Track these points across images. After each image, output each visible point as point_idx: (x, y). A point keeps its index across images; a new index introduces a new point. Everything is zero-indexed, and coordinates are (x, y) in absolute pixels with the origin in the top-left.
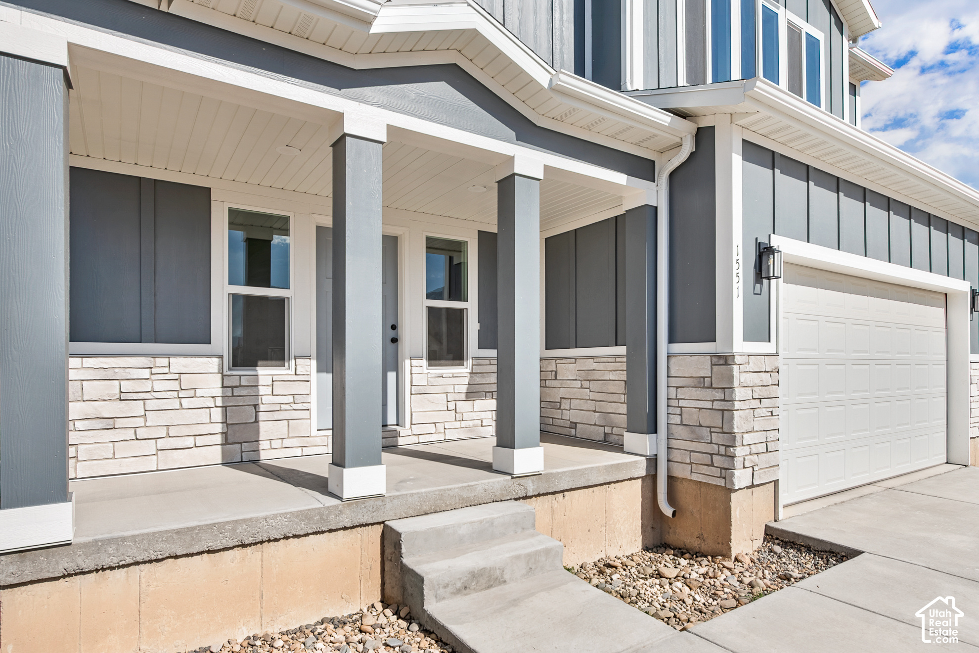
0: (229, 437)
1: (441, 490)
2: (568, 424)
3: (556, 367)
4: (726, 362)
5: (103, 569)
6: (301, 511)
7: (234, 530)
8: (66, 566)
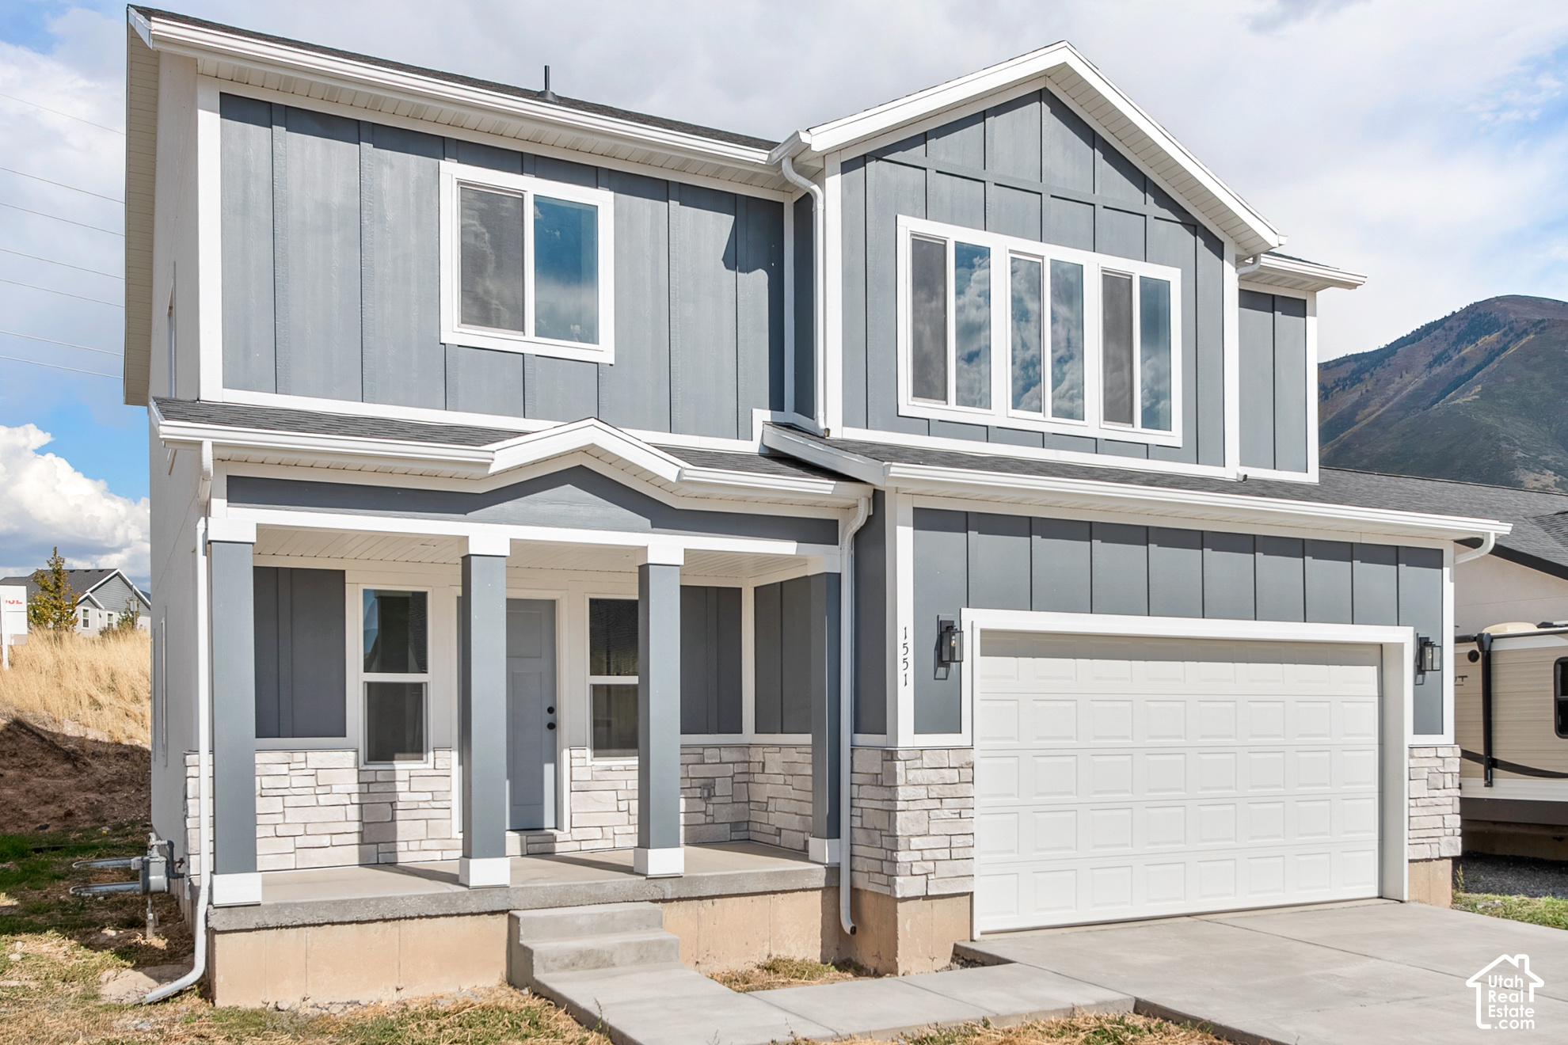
0: (365, 837)
1: (567, 886)
2: (773, 830)
3: (764, 758)
4: (892, 757)
5: (281, 927)
6: (432, 895)
7: (377, 905)
8: (258, 921)
